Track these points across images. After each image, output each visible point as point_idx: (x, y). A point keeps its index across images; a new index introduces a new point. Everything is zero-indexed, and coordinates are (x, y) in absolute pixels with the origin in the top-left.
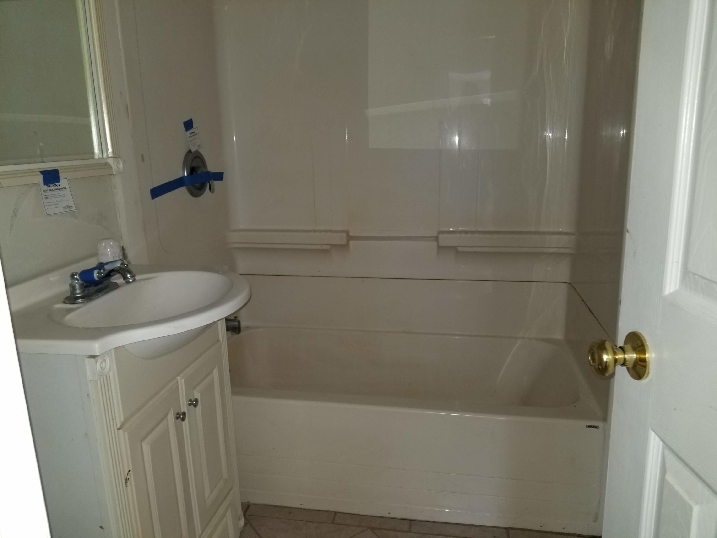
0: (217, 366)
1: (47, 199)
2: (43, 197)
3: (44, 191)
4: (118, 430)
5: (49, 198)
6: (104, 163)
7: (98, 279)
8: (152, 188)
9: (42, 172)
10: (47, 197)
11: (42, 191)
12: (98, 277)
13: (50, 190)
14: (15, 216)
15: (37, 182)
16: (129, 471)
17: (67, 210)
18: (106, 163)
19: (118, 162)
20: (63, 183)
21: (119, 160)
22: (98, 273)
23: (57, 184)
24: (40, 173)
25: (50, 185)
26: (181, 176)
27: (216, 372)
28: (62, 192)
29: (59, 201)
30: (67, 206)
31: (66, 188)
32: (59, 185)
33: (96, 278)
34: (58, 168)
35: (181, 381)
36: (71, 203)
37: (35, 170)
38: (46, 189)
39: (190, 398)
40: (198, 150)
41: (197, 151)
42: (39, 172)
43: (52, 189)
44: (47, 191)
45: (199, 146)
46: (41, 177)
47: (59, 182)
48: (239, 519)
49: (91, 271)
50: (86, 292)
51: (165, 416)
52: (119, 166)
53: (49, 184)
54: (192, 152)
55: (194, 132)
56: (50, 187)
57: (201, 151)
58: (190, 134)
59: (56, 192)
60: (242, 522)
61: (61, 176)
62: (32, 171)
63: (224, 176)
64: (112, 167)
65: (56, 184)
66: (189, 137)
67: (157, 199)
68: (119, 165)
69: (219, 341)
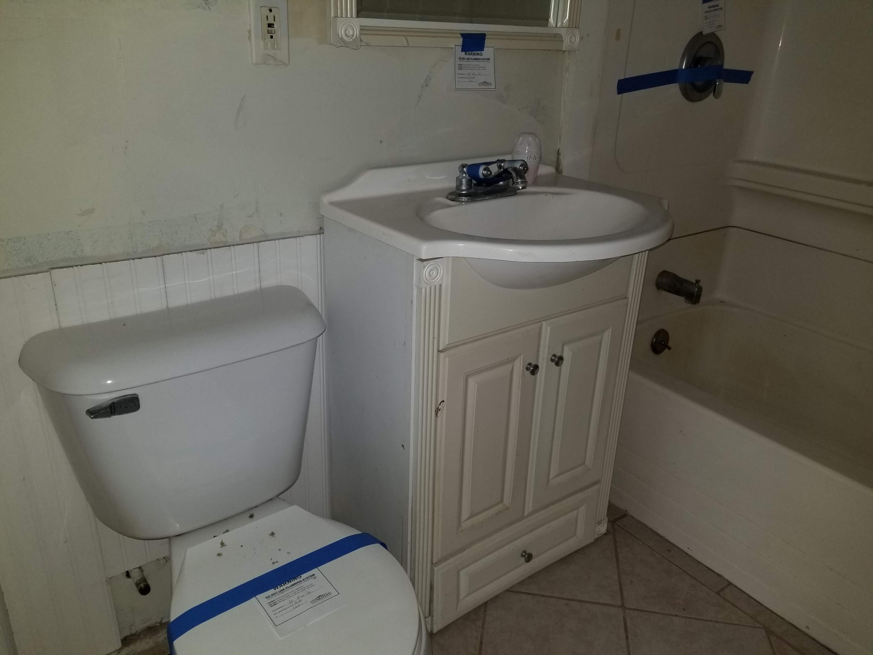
0: (611, 328)
1: (461, 69)
2: (457, 66)
3: (460, 58)
4: (439, 353)
5: (464, 68)
6: (554, 34)
7: (482, 176)
8: (622, 78)
9: (463, 35)
10: (461, 67)
11: (457, 59)
12: (483, 174)
13: (469, 59)
14: (427, 85)
15: (453, 46)
16: (443, 401)
17: (483, 87)
18: (556, 35)
19: (575, 35)
20: (487, 52)
21: (576, 32)
22: (485, 169)
23: (480, 52)
24: (460, 36)
25: (469, 53)
26: (677, 67)
27: (607, 336)
28: (482, 64)
29: (476, 75)
30: (485, 82)
31: (489, 59)
32: (482, 54)
33: (481, 176)
34: (486, 33)
35: (547, 329)
36: (491, 79)
37: (454, 32)
38: (463, 57)
39: (555, 354)
40: (716, 33)
41: (713, 34)
42: (460, 34)
43: (471, 58)
44: (464, 59)
45: (720, 26)
46: (460, 41)
47: (483, 50)
48: (599, 523)
49: (478, 166)
50: (472, 190)
51: (511, 361)
52: (573, 41)
53: (469, 51)
54: (704, 34)
55: (717, 6)
56: (470, 54)
57: (720, 34)
58: (709, 7)
59: (475, 63)
60: (603, 529)
61: (488, 42)
62: (450, 33)
63: (753, 77)
64: (563, 40)
65: (478, 52)
66: (705, 12)
67: (626, 95)
68: (574, 38)
69: (626, 298)
